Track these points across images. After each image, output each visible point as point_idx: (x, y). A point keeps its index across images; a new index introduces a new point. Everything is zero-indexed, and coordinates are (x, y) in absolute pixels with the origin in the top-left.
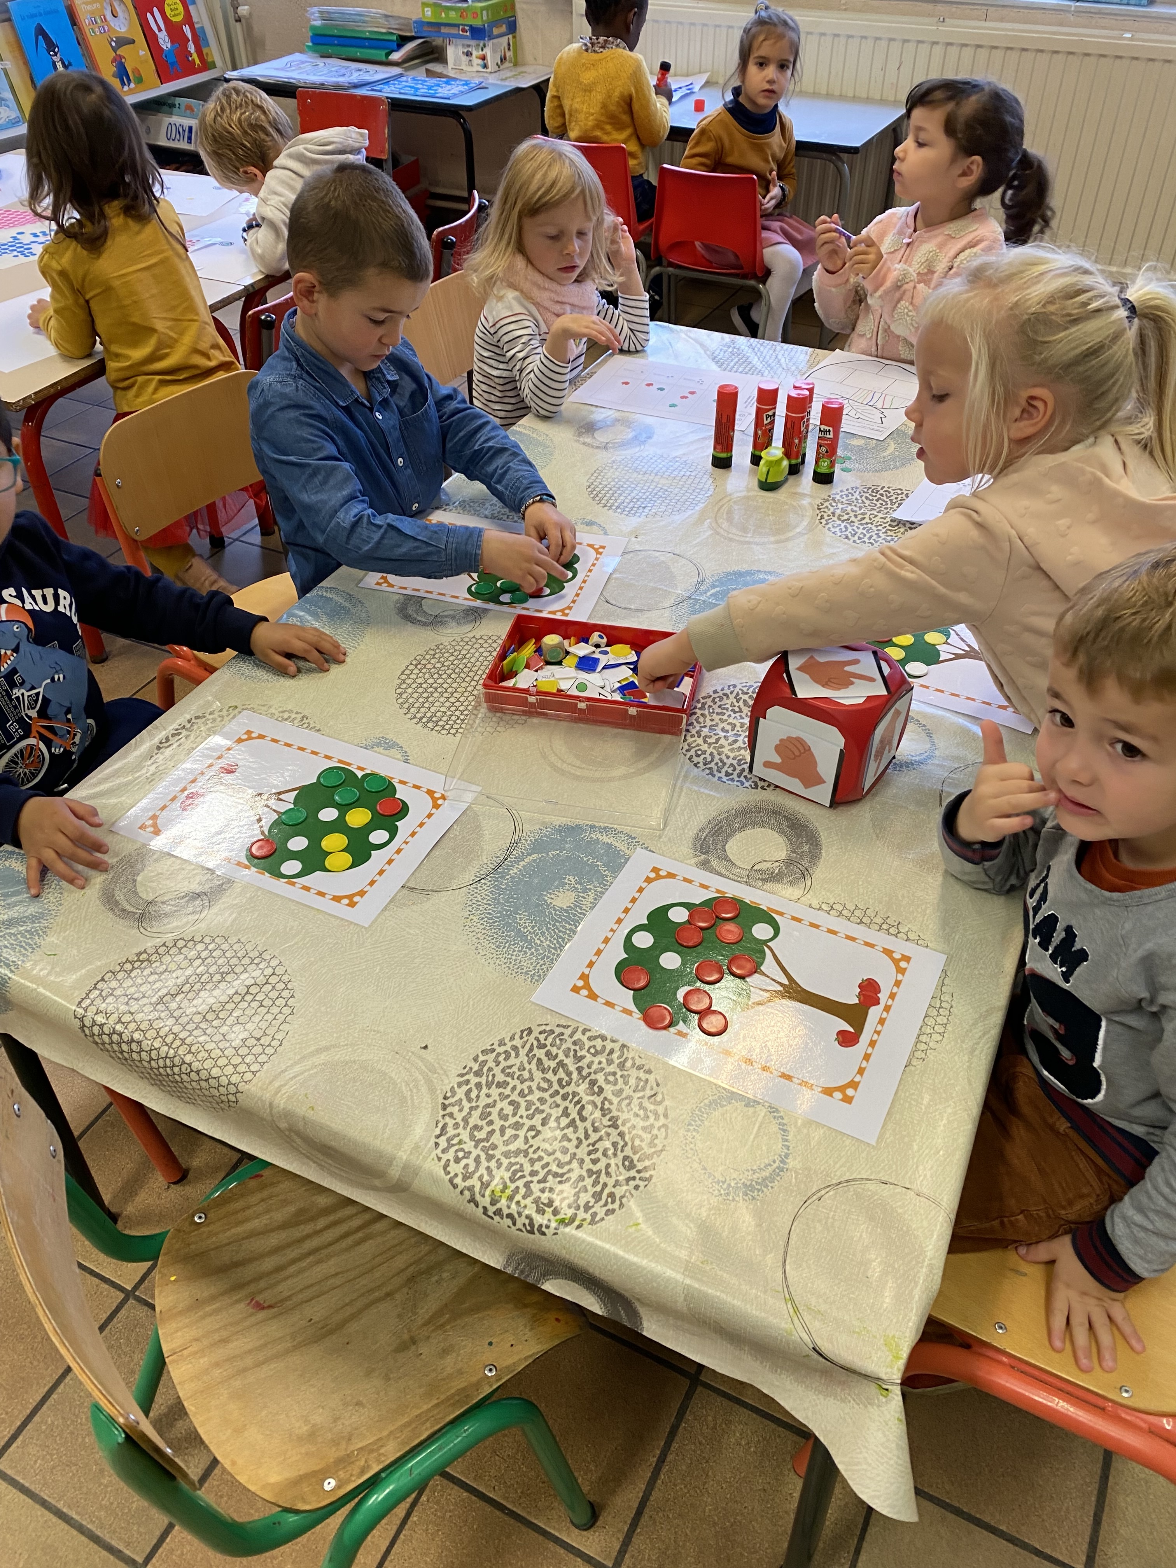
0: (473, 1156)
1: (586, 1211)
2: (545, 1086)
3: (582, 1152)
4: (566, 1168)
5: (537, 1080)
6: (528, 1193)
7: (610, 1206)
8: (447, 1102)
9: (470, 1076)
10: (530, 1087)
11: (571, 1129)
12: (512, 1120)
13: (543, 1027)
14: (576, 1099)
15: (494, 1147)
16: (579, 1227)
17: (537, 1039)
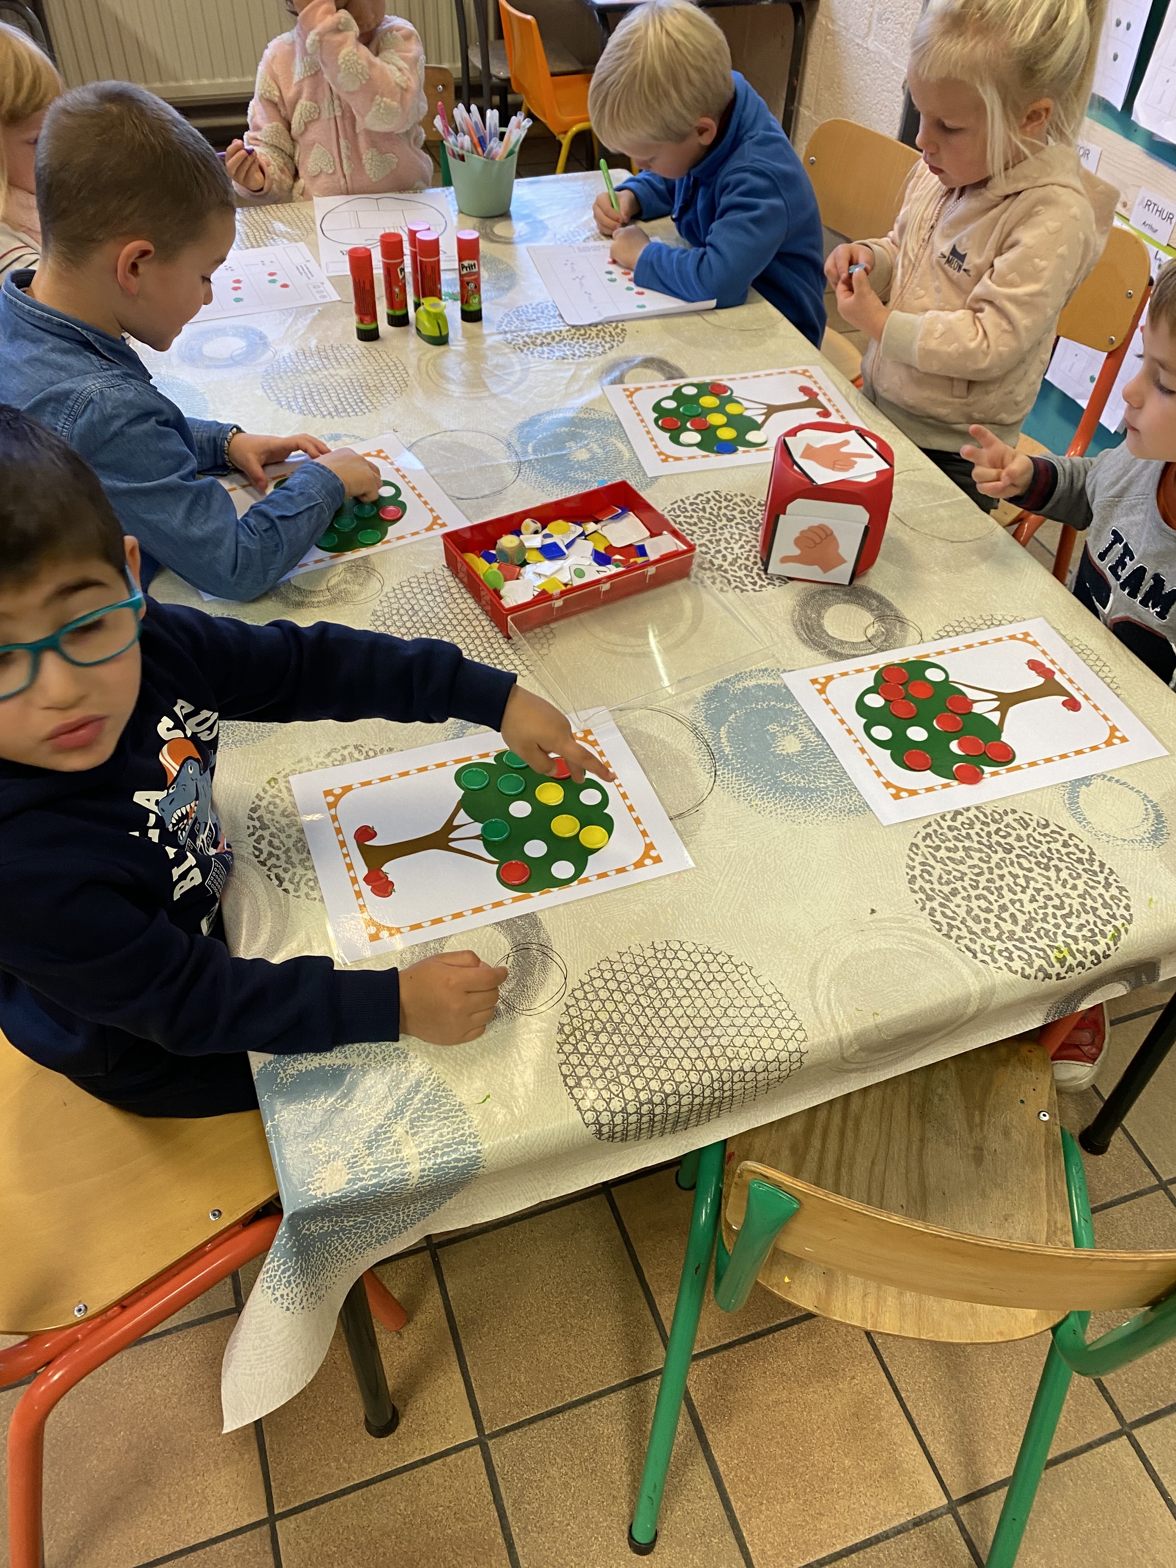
0: (1012, 949)
1: (1116, 919)
2: (977, 871)
3: (1058, 889)
4: (1066, 906)
5: (967, 871)
6: (1075, 939)
7: (1122, 904)
8: (945, 932)
9: (929, 905)
10: (971, 879)
11: (1032, 882)
12: (995, 907)
13: (920, 837)
14: (1008, 862)
15: (1013, 933)
16: (1126, 931)
17: (927, 846)
